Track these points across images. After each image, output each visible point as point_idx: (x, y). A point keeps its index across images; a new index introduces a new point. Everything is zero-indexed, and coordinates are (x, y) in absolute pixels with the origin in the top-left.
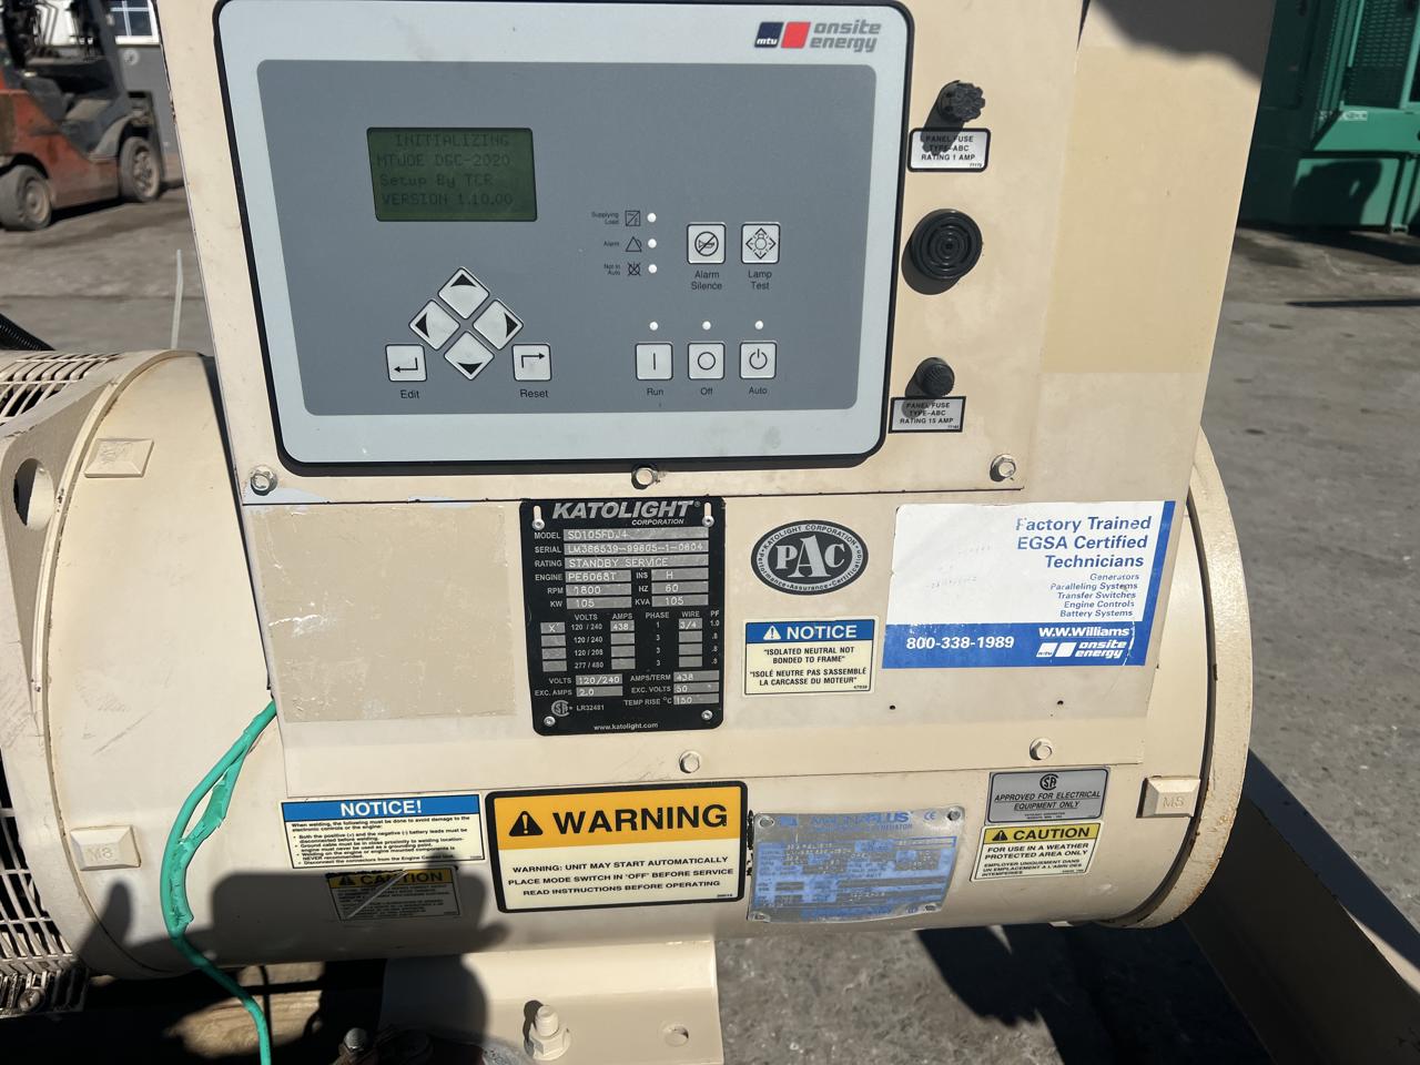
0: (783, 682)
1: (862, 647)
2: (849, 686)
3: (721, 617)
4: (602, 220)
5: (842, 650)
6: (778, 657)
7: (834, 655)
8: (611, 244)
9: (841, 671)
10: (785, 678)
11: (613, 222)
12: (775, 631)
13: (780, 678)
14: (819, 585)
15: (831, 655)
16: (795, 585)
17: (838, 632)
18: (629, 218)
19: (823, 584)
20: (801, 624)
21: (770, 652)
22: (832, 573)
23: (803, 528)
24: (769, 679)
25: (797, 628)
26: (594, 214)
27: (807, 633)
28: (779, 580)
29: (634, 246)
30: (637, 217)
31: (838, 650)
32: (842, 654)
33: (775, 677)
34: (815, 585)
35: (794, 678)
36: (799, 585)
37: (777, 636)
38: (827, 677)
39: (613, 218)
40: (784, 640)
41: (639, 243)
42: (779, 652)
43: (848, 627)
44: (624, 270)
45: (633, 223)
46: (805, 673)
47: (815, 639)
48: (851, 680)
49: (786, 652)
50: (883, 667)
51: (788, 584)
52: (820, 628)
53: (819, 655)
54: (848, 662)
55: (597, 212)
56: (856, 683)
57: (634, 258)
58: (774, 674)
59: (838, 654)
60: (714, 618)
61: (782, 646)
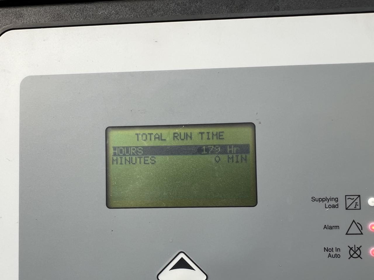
4: (322, 204)
8: (331, 228)
11: (334, 206)
18: (349, 202)
26: (314, 199)
29: (354, 229)
30: (358, 201)
39: (333, 203)
41: (360, 227)
44: (345, 253)
45: (352, 207)
55: (317, 197)
57: (355, 241)
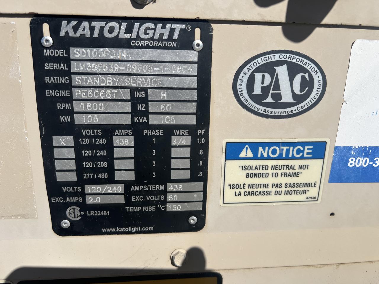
0: (253, 193)
1: (315, 165)
2: (303, 197)
3: (206, 136)
5: (300, 167)
6: (250, 172)
7: (294, 171)
9: (299, 185)
10: (255, 190)
12: (249, 150)
13: (251, 190)
14: (286, 110)
15: (291, 171)
16: (267, 109)
17: (298, 152)
19: (290, 109)
20: (270, 144)
21: (244, 168)
22: (298, 99)
23: (277, 57)
24: (242, 191)
25: (267, 148)
27: (274, 152)
28: (255, 105)
31: (297, 167)
32: (300, 171)
33: (247, 189)
34: (283, 110)
35: (262, 190)
36: (270, 110)
37: (250, 154)
38: (287, 189)
40: (255, 158)
42: (250, 168)
43: (306, 148)
46: (270, 186)
47: (280, 158)
48: (305, 192)
49: (256, 168)
50: (330, 182)
51: (261, 109)
52: (285, 148)
53: (282, 171)
54: (304, 177)
56: (308, 194)
58: (247, 186)
59: (297, 170)
60: (201, 136)
61: (254, 163)
